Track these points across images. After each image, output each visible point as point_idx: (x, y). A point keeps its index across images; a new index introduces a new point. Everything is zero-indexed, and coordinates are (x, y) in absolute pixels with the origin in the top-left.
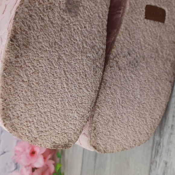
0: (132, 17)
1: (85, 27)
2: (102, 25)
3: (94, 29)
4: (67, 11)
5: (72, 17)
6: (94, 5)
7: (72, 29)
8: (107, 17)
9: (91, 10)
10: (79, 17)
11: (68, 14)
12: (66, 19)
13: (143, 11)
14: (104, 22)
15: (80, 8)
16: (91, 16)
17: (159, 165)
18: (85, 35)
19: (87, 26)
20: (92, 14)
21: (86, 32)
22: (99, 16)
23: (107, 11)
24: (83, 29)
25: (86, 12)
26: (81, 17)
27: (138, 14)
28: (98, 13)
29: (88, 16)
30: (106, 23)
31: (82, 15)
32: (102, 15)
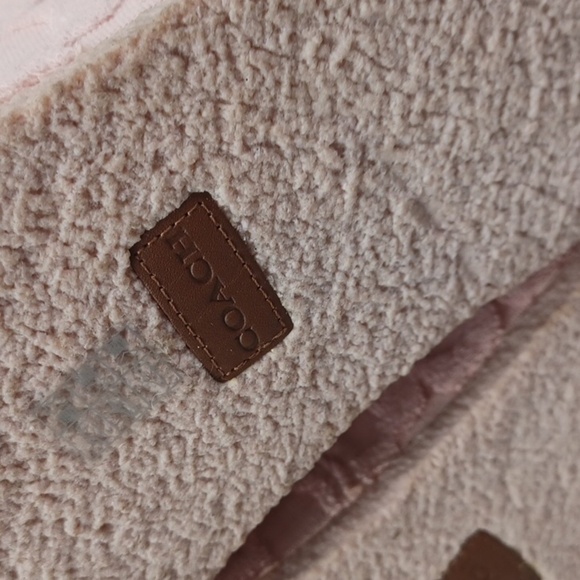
0: (379, 557)
1: (106, 528)
2: (210, 548)
3: (147, 554)
4: (53, 420)
5: (61, 454)
6: (226, 441)
7: (23, 516)
8: (256, 520)
9: (197, 457)
10: (100, 472)
11: (46, 434)
12: (20, 454)
13: (448, 548)
14: (224, 539)
15: (136, 427)
16: (172, 487)
18: (80, 562)
19: (121, 526)
20: (188, 476)
21: (96, 552)
22: (218, 506)
23: (279, 492)
24: (84, 536)
25: (163, 458)
26: (114, 475)
27: (418, 554)
28: (221, 487)
29: (162, 482)
30: (238, 543)
31: (124, 466)
32: (239, 506)
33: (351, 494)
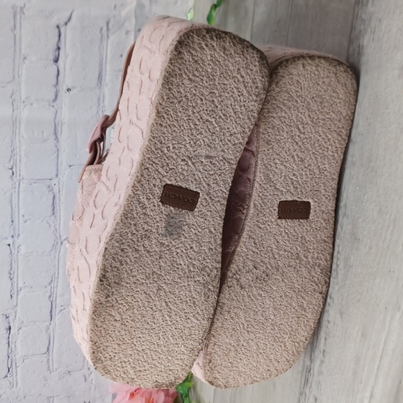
0: (257, 221)
1: (191, 248)
2: (215, 240)
3: (203, 248)
4: (167, 234)
5: (173, 240)
6: (202, 220)
7: (175, 254)
8: (221, 230)
9: (199, 226)
10: (183, 238)
11: (168, 238)
12: (167, 244)
13: (275, 210)
14: (217, 237)
15: (183, 228)
16: (199, 234)
17: (308, 399)
18: (191, 256)
19: (194, 246)
20: (200, 230)
21: (193, 253)
22: (210, 232)
23: (222, 222)
24: (188, 251)
25: (192, 230)
26: (186, 238)
27: (268, 215)
28: (208, 228)
29: (195, 234)
30: (221, 236)
31: (186, 235)
32: (215, 229)
33: (245, 212)
